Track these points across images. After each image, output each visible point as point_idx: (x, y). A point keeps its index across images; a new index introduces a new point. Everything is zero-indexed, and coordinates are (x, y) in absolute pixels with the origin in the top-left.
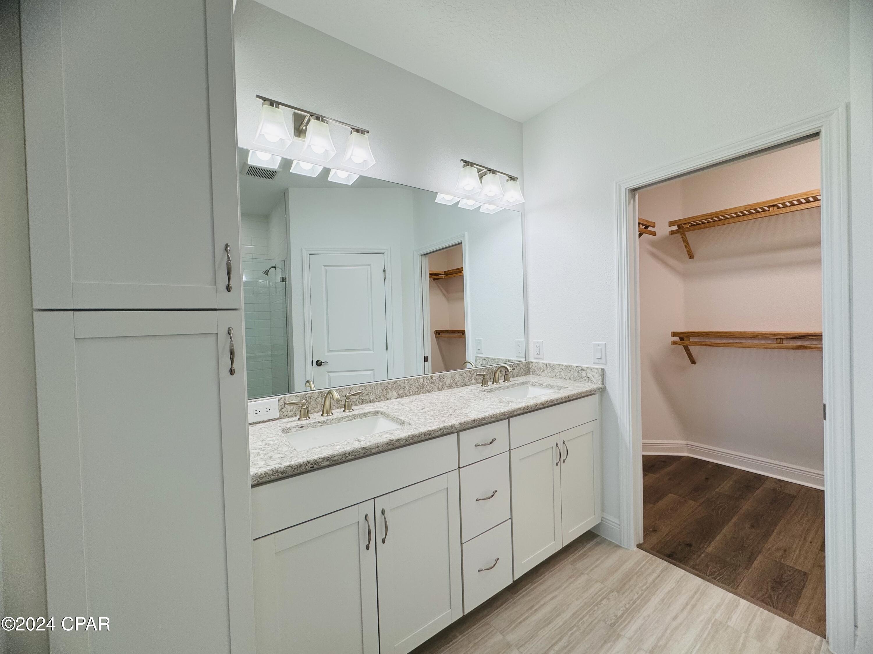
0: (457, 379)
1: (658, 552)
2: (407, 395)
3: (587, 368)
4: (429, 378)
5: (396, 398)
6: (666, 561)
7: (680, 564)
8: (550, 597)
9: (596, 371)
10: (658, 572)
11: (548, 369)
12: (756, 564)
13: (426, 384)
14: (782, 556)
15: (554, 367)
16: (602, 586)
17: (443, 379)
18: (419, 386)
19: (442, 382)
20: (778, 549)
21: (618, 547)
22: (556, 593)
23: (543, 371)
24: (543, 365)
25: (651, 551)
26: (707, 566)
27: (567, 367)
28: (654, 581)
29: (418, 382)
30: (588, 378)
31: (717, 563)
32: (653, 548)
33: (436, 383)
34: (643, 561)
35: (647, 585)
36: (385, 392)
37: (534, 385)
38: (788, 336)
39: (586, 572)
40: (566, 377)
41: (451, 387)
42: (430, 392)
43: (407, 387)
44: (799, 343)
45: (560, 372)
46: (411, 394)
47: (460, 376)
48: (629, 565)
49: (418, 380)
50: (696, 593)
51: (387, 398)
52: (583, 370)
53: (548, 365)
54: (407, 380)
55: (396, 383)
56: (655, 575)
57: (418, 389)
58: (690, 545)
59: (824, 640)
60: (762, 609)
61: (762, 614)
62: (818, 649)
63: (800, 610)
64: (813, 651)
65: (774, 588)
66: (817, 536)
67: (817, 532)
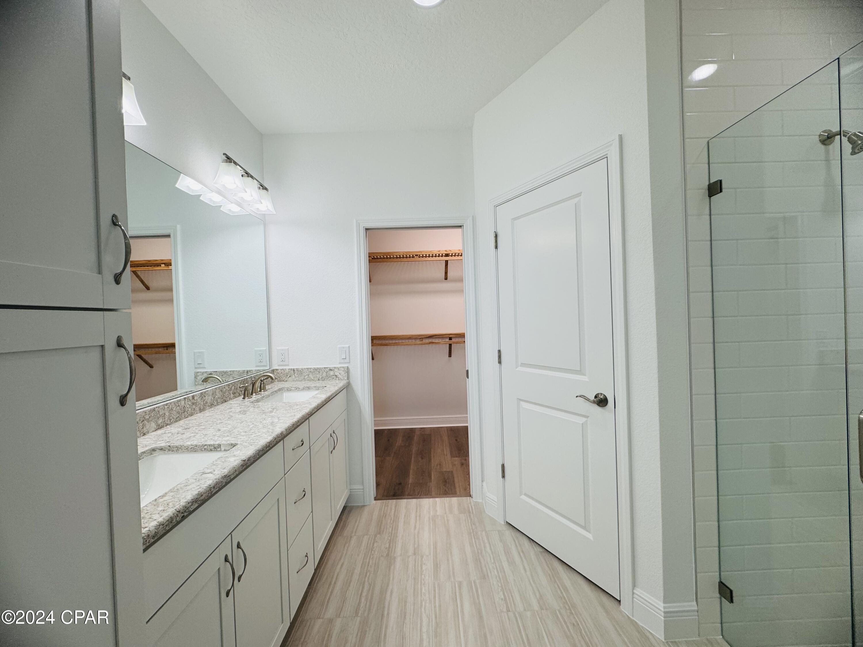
0: (217, 395)
1: (387, 496)
2: (167, 425)
3: (335, 368)
4: (191, 398)
5: (154, 430)
6: (394, 499)
7: (402, 497)
8: (339, 566)
9: (343, 369)
10: (393, 508)
11: (296, 373)
12: (433, 478)
13: (188, 406)
14: (440, 467)
15: (302, 371)
16: (368, 536)
17: (205, 398)
18: (180, 411)
19: (203, 402)
20: (437, 465)
21: (364, 506)
22: (342, 561)
23: (290, 377)
24: (290, 370)
25: (383, 498)
26: (414, 490)
27: (316, 369)
28: (394, 514)
29: (179, 406)
30: (336, 376)
31: (417, 486)
32: (383, 496)
33: (197, 404)
34: (382, 506)
35: (392, 519)
36: (141, 425)
37: (289, 390)
38: (426, 337)
39: (353, 535)
40: (315, 378)
41: (212, 405)
42: (192, 416)
43: (167, 414)
44: (430, 340)
45: (308, 375)
46: (172, 421)
47: (220, 392)
48: (376, 513)
49: (179, 403)
50: (417, 509)
51: (144, 432)
52: (331, 370)
53: (295, 370)
54: (167, 405)
55: (154, 411)
56: (393, 511)
57: (179, 414)
58: (400, 484)
59: (470, 498)
60: (445, 498)
61: (446, 501)
62: (470, 503)
63: (458, 490)
64: (470, 505)
65: (445, 485)
66: (447, 451)
67: (446, 449)
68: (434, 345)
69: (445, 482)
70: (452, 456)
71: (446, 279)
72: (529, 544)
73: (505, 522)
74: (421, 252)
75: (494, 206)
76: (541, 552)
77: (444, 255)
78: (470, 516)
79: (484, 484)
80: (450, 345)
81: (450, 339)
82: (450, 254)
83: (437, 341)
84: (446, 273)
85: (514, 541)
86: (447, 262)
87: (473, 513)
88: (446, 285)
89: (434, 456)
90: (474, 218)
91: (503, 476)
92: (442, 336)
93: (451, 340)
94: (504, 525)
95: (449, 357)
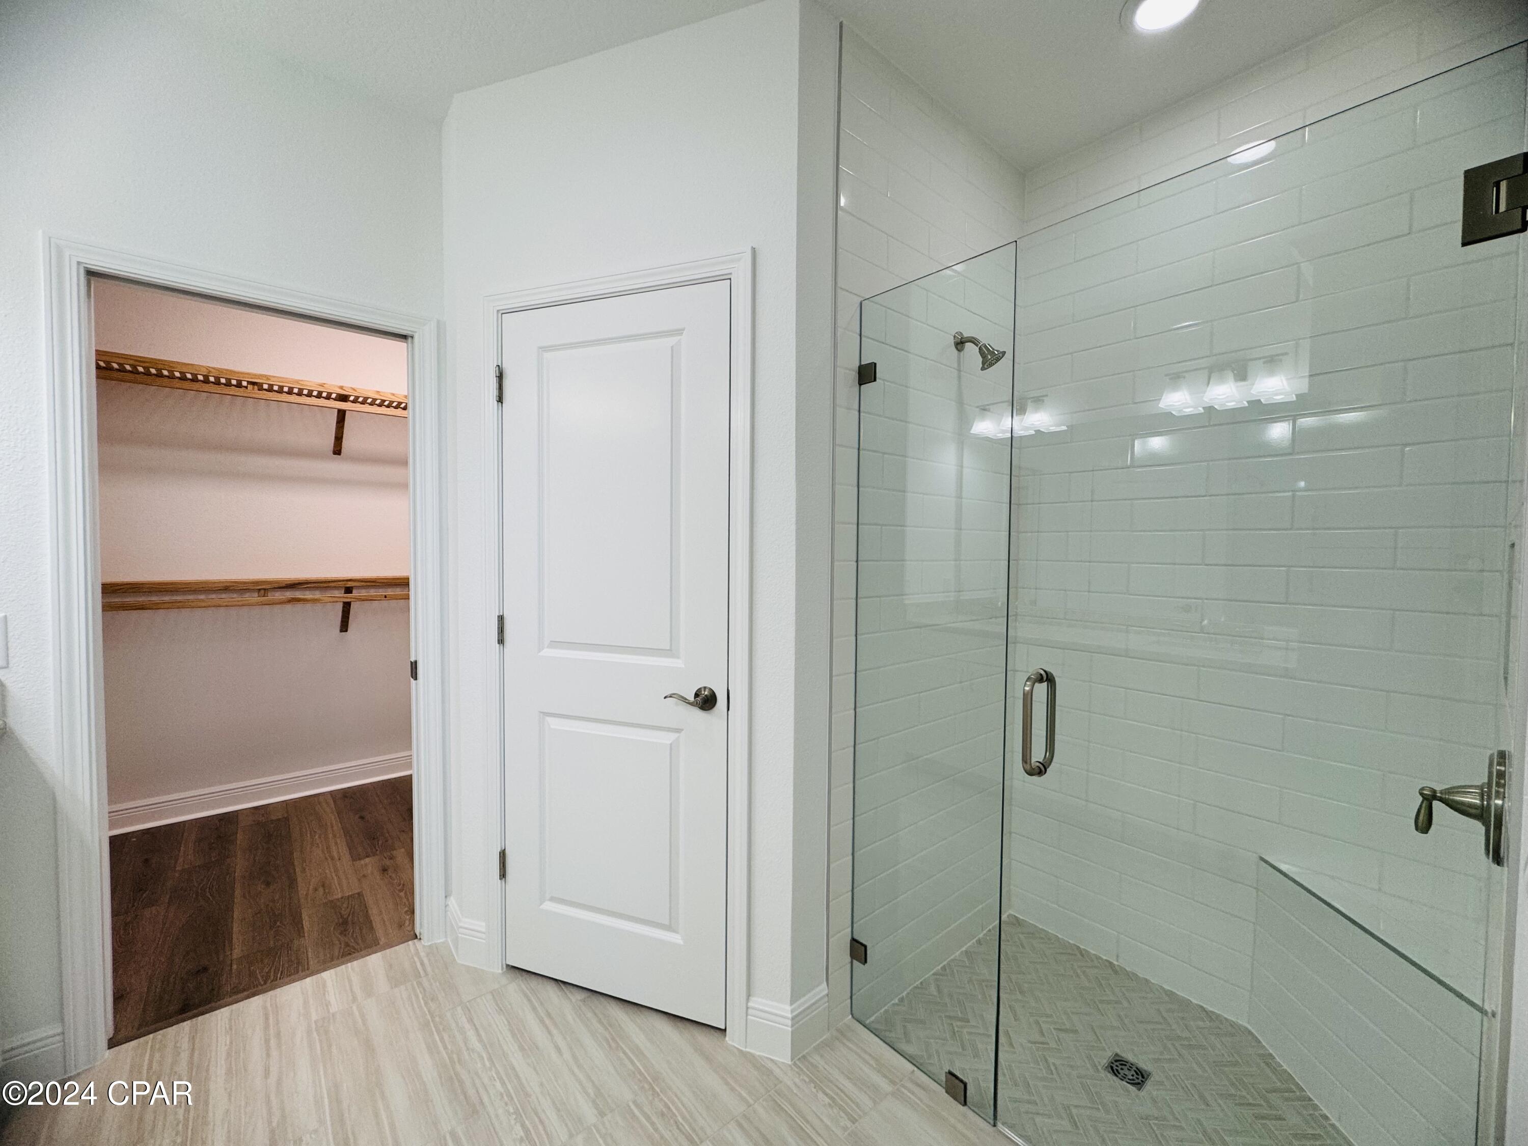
6: (185, 1020)
10: (184, 1046)
12: (306, 924)
14: (325, 893)
25: (144, 1031)
28: (190, 1062)
31: (261, 961)
32: (143, 1024)
34: (143, 1055)
38: (276, 585)
44: (289, 594)
50: (266, 1019)
56: (185, 1056)
58: (204, 970)
59: (416, 941)
60: (349, 964)
61: (352, 969)
62: (417, 953)
63: (380, 933)
64: (416, 959)
65: (344, 933)
66: (340, 848)
67: (336, 843)
68: (299, 606)
69: (344, 925)
70: (356, 857)
71: (338, 450)
72: (560, 994)
73: (505, 966)
74: (267, 377)
75: (498, 311)
76: (584, 1001)
77: (334, 396)
78: (420, 984)
79: (452, 901)
80: (347, 607)
81: (349, 590)
82: (352, 398)
83: (308, 595)
84: (339, 439)
85: (529, 1000)
86: (342, 414)
87: (427, 975)
88: (336, 467)
89: (304, 870)
90: (440, 328)
91: (503, 875)
92: (325, 585)
93: (351, 592)
94: (503, 973)
95: (341, 631)
